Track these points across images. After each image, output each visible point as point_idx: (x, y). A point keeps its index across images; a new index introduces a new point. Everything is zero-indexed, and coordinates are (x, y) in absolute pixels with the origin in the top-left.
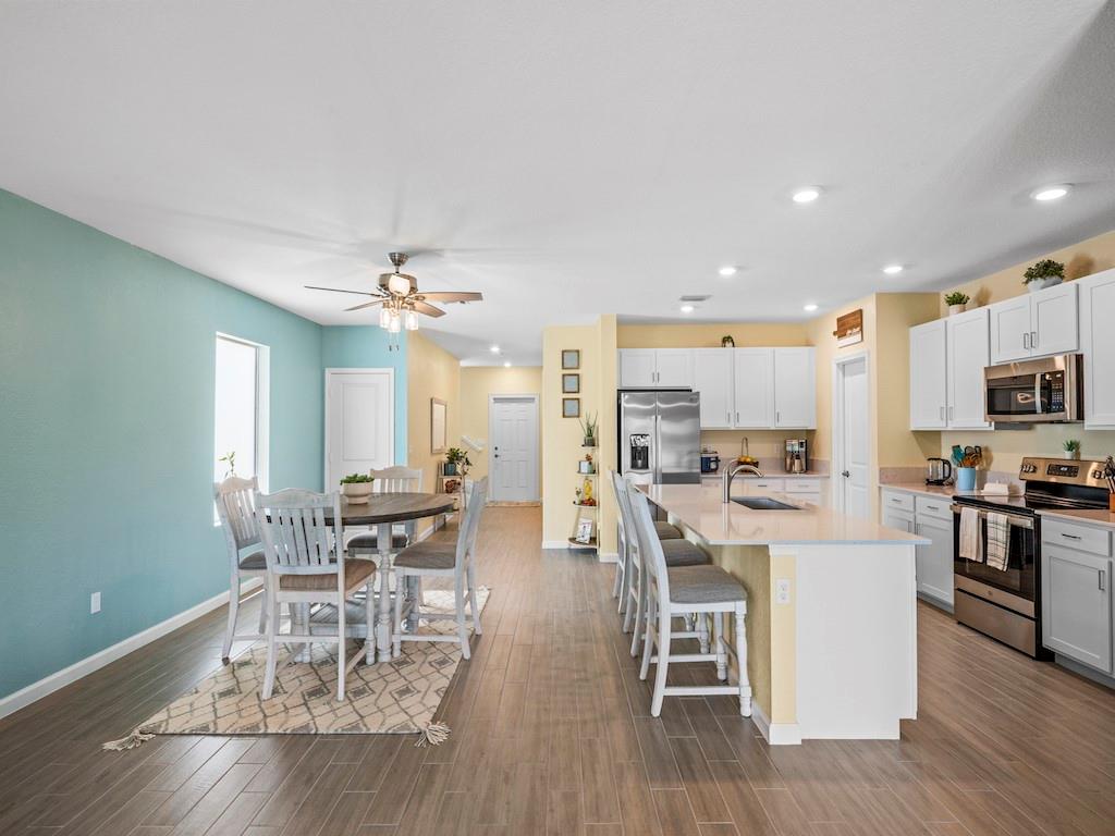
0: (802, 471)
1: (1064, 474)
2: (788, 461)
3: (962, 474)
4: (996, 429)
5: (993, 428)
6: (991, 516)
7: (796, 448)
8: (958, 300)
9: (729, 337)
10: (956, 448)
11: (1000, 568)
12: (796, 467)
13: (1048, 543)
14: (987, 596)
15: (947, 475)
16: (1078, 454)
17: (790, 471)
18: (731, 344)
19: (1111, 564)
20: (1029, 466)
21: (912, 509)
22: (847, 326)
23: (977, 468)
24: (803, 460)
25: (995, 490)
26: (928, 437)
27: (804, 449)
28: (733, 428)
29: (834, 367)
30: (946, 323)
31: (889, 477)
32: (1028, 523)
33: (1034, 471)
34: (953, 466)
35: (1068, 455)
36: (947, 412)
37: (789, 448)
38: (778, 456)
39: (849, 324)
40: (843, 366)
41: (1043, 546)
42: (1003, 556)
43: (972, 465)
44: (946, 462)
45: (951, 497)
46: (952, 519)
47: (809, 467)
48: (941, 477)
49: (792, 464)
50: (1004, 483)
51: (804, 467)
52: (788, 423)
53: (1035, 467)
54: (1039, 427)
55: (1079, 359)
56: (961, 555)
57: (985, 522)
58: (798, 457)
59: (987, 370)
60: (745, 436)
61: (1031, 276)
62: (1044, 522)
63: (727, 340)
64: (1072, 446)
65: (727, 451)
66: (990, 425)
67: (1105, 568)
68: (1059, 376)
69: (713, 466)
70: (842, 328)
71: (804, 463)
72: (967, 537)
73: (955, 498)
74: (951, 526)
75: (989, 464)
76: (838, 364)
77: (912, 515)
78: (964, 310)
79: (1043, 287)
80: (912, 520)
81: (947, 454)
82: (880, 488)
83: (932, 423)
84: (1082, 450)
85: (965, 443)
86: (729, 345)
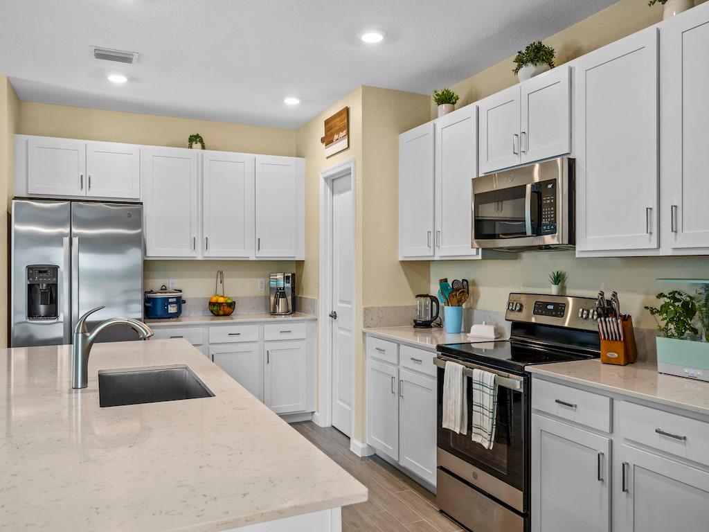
0: (287, 313)
1: (549, 313)
2: (272, 299)
3: (450, 314)
4: (484, 257)
5: (480, 257)
6: (477, 373)
7: (281, 284)
8: (447, 99)
9: (197, 136)
10: (444, 282)
11: (486, 445)
12: (280, 309)
13: (538, 411)
14: (470, 479)
15: (434, 315)
16: (563, 288)
17: (274, 313)
18: (199, 145)
19: (611, 442)
20: (514, 304)
21: (396, 363)
22: (333, 130)
23: (464, 305)
24: (290, 298)
25: (481, 334)
26: (416, 268)
27: (289, 285)
28: (200, 258)
29: (322, 181)
30: (435, 125)
31: (374, 319)
32: (516, 383)
33: (520, 310)
34: (441, 304)
35: (554, 290)
36: (434, 238)
37: (273, 284)
38: (263, 294)
39: (337, 127)
40: (332, 180)
41: (534, 416)
42: (489, 429)
43: (459, 303)
44: (434, 299)
45: (434, 346)
46: (436, 375)
47: (296, 307)
48: (428, 318)
49: (277, 303)
50: (491, 324)
51: (290, 308)
52: (270, 252)
53: (521, 305)
54: (525, 255)
55: (572, 164)
56: (444, 426)
57: (470, 381)
58: (283, 295)
59: (476, 181)
60: (221, 267)
61: (521, 61)
62: (535, 382)
63: (195, 139)
64: (559, 279)
65: (196, 289)
66: (478, 253)
67: (605, 450)
68: (550, 186)
69: (172, 309)
70: (329, 133)
71: (290, 302)
72: (450, 402)
73: (440, 348)
74: (434, 383)
75: (476, 301)
76: (326, 179)
77: (395, 368)
78: (453, 110)
79: (534, 75)
80: (395, 375)
81: (435, 290)
82: (364, 333)
83: (420, 252)
84: (568, 283)
85: (453, 275)
86: (197, 146)
